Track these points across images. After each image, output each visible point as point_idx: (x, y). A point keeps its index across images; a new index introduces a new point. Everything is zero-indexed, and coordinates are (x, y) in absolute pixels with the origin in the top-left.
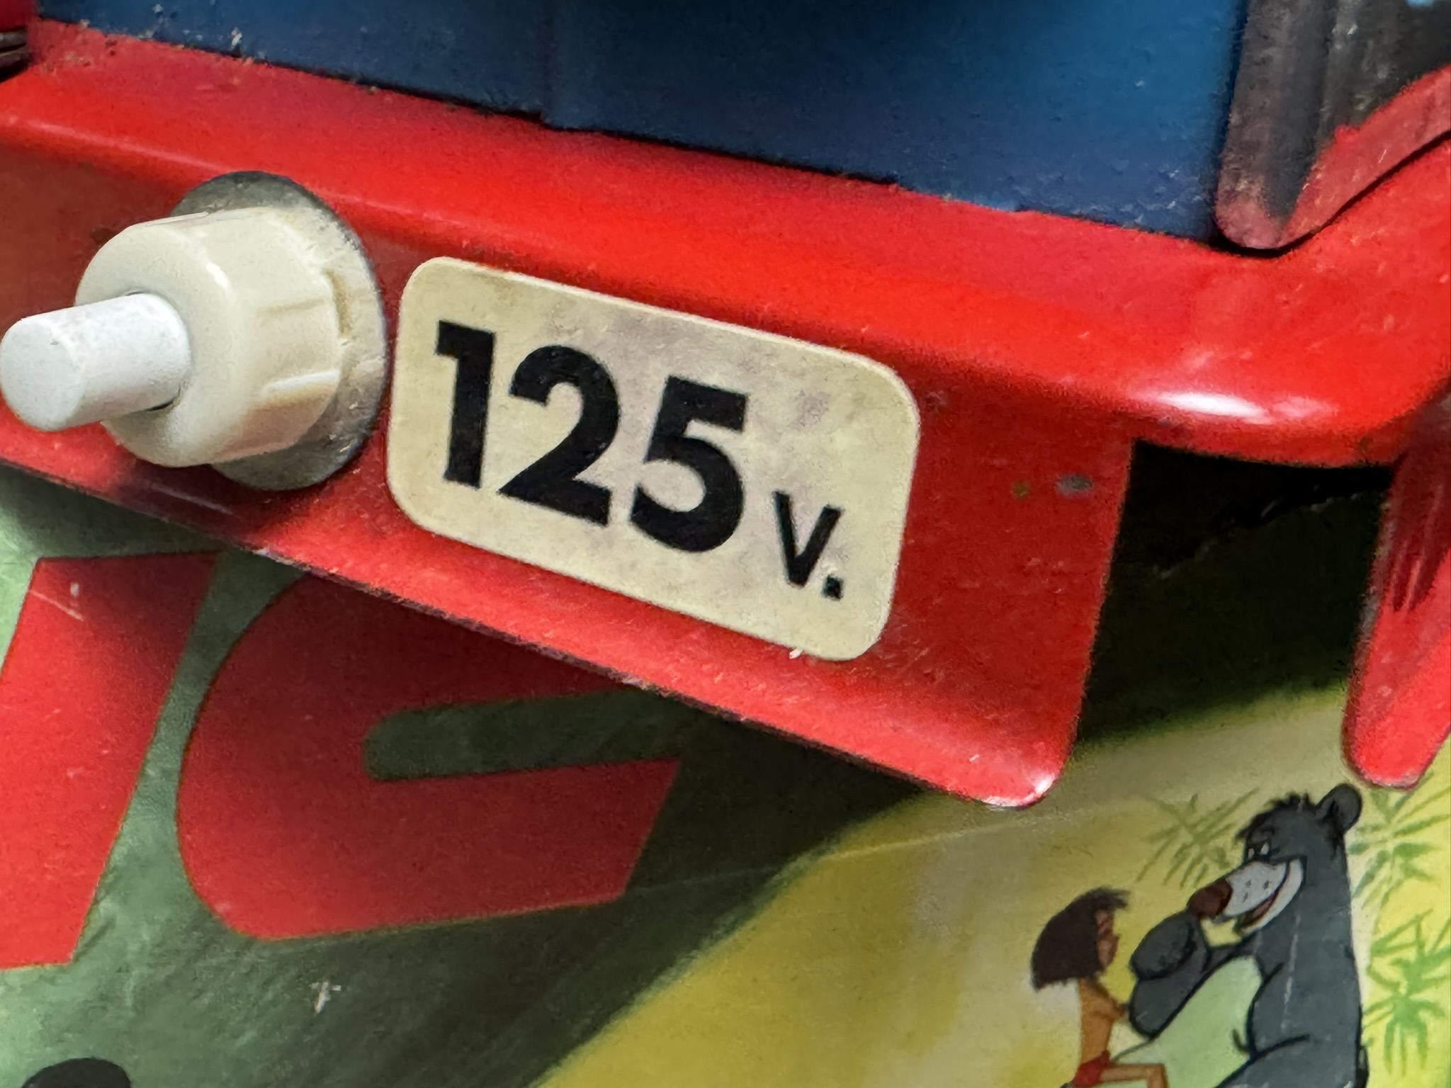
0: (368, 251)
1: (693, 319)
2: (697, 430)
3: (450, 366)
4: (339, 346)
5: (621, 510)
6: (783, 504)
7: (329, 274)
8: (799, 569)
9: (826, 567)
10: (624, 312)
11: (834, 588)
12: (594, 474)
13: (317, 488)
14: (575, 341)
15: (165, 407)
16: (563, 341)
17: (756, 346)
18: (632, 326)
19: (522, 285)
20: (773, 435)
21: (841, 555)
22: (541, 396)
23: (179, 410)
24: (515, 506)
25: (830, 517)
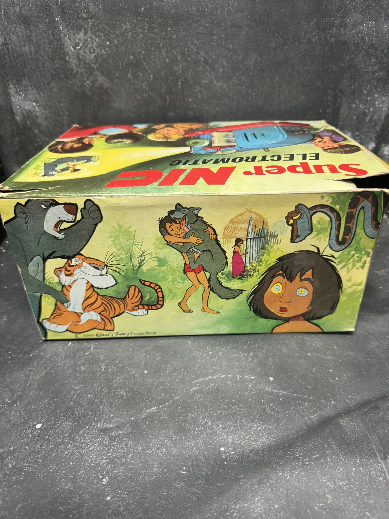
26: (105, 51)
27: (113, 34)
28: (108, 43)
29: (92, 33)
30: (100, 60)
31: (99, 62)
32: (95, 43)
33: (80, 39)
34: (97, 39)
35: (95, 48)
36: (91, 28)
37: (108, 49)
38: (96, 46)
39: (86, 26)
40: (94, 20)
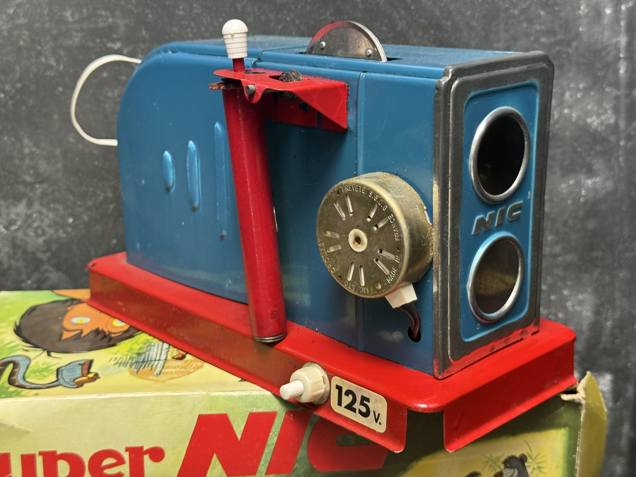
0: (328, 374)
1: (363, 388)
2: (365, 402)
3: (337, 390)
4: (324, 386)
5: (357, 411)
6: (374, 412)
7: (322, 377)
8: (377, 421)
9: (379, 421)
10: (356, 386)
11: (380, 423)
12: (354, 406)
13: (322, 405)
14: (351, 389)
15: (301, 395)
16: (350, 389)
17: (370, 392)
18: (357, 388)
19: (345, 381)
20: (372, 404)
21: (381, 419)
22: (348, 396)
23: (303, 396)
24: (345, 409)
25: (379, 415)
26: (65, 232)
27: (80, 206)
28: (71, 220)
29: (42, 205)
30: (54, 247)
31: (54, 249)
32: (47, 221)
33: (18, 215)
34: (51, 215)
35: (47, 229)
36: (41, 198)
37: (70, 230)
38: (49, 226)
39: (31, 194)
40: (45, 185)
